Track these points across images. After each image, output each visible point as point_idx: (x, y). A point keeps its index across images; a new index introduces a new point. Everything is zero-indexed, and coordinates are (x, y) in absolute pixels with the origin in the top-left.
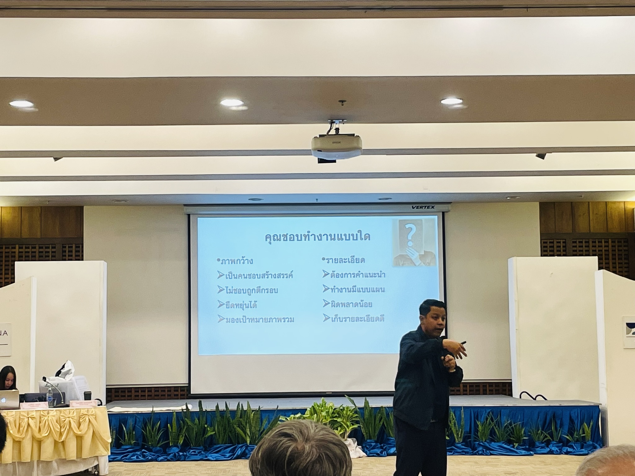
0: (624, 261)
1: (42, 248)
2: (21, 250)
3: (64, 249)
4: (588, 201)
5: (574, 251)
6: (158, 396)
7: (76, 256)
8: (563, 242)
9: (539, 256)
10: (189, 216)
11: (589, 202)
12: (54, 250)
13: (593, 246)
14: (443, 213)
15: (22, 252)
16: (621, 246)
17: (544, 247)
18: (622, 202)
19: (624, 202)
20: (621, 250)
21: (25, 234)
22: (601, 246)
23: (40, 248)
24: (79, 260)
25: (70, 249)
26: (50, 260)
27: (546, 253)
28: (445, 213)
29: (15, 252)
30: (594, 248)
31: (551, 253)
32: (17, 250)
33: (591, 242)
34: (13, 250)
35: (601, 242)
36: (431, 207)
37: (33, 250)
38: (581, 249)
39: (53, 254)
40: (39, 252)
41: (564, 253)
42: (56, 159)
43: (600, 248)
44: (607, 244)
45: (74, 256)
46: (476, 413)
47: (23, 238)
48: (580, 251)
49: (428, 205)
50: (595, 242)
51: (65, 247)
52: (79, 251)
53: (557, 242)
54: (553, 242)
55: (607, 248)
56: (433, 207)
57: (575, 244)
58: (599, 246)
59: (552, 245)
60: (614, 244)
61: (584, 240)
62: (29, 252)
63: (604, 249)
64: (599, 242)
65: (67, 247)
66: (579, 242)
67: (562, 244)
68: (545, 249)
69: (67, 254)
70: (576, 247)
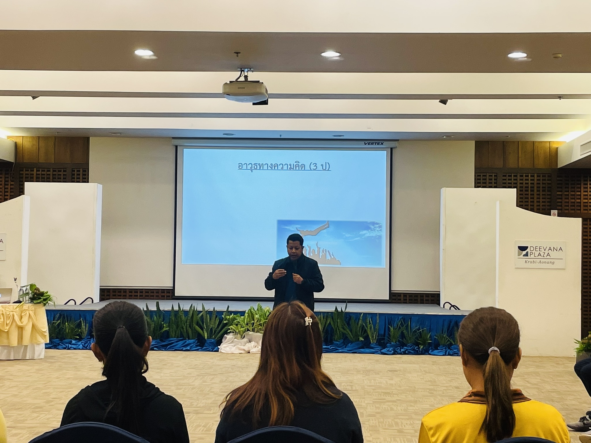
0: (547, 193)
1: (55, 171)
2: (38, 173)
3: (73, 173)
4: (518, 140)
5: (503, 183)
6: (148, 296)
7: (83, 178)
8: (495, 176)
9: (473, 188)
10: (176, 147)
11: (518, 142)
12: (65, 173)
13: (520, 180)
14: (391, 149)
15: (39, 174)
16: (545, 180)
17: (478, 179)
18: (548, 142)
19: (550, 142)
20: (545, 184)
21: (42, 160)
22: (528, 180)
23: (54, 171)
24: (85, 182)
25: (78, 173)
26: (62, 181)
27: (479, 185)
28: (393, 149)
29: (33, 174)
30: (521, 182)
31: (484, 185)
32: (35, 172)
33: (518, 176)
34: (32, 173)
35: (528, 176)
36: (381, 143)
37: (48, 173)
38: (510, 181)
39: (64, 177)
40: (53, 175)
41: (495, 185)
42: (34, 98)
43: (527, 182)
44: (533, 178)
45: (81, 178)
46: (390, 319)
47: (40, 163)
48: (509, 183)
49: (378, 142)
50: (522, 176)
51: (74, 171)
52: (85, 175)
53: (490, 176)
54: (486, 176)
55: (533, 182)
56: (382, 144)
57: (504, 178)
58: (526, 180)
59: (484, 178)
60: (539, 178)
61: (513, 174)
62: (44, 175)
63: (530, 182)
64: (526, 176)
65: (76, 171)
66: (509, 176)
67: (493, 178)
68: (479, 181)
69: (76, 176)
70: (506, 180)
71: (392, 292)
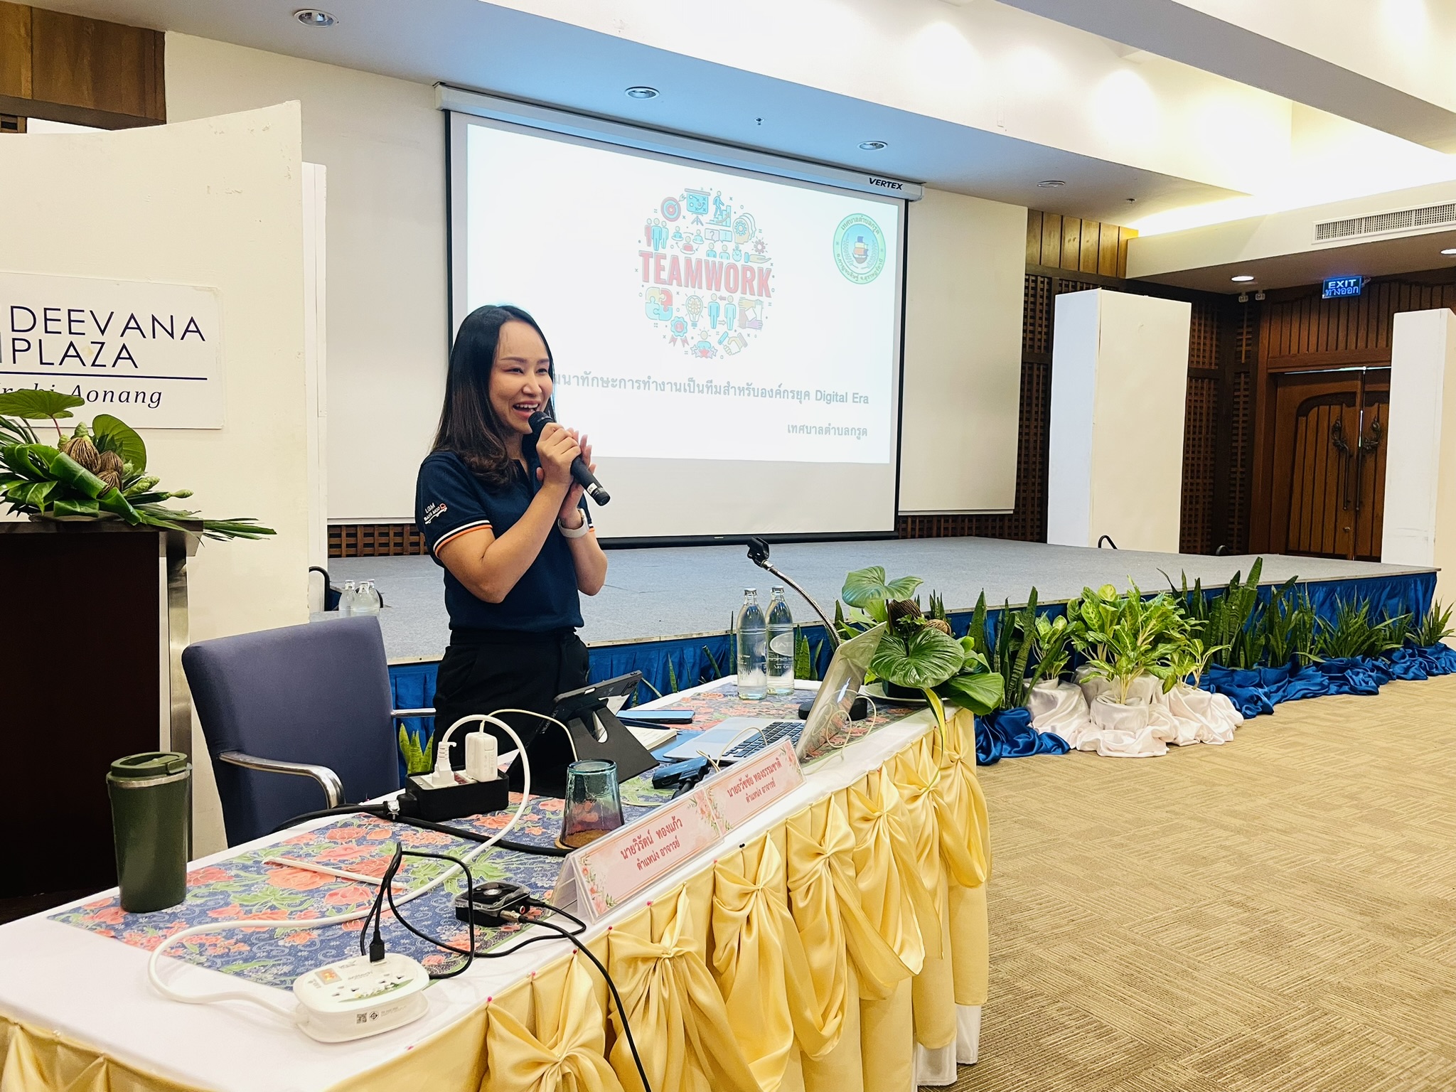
6: (372, 546)
10: (447, 113)
14: (907, 201)
19: (1119, 227)
28: (909, 203)
36: (897, 186)
49: (893, 181)
53: (1040, 282)
54: (1036, 281)
56: (900, 187)
57: (1060, 289)
59: (1034, 284)
61: (1071, 283)
66: (1066, 285)
71: (899, 514)
